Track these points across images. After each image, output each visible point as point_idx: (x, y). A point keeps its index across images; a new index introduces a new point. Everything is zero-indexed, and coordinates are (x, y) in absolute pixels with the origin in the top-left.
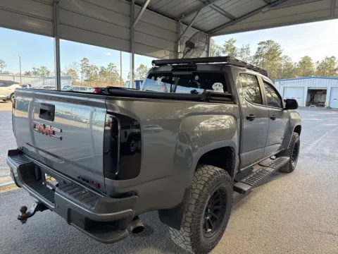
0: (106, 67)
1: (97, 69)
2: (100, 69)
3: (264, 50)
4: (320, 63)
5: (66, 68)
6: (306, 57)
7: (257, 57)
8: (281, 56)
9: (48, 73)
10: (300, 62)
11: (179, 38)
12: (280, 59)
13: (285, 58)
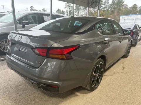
3: (115, 1)
6: (135, 5)
7: (112, 5)
10: (132, 7)
12: (123, 5)
13: (125, 5)
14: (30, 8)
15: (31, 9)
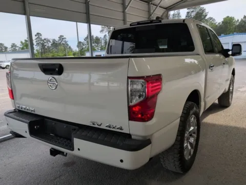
0: (57, 39)
1: (50, 41)
2: (51, 41)
3: (192, 14)
4: (240, 21)
5: (22, 42)
6: (228, 17)
8: (206, 18)
9: (6, 48)
10: (223, 22)
11: (151, 15)
12: (206, 20)
13: (210, 19)
14: (36, 35)
15: (36, 39)
